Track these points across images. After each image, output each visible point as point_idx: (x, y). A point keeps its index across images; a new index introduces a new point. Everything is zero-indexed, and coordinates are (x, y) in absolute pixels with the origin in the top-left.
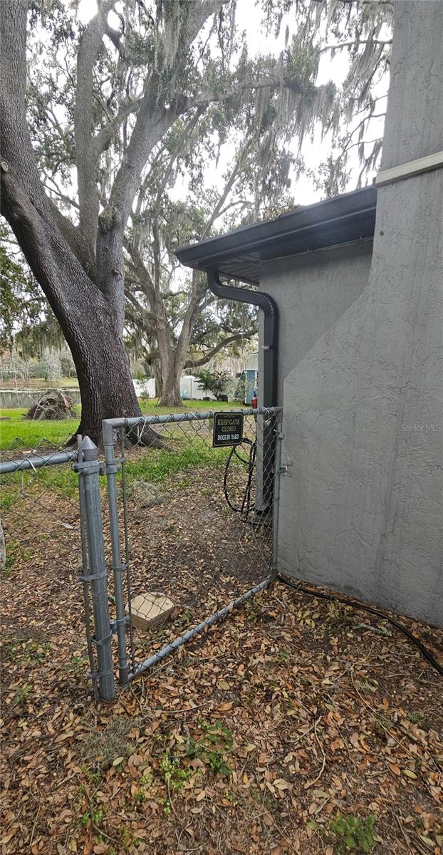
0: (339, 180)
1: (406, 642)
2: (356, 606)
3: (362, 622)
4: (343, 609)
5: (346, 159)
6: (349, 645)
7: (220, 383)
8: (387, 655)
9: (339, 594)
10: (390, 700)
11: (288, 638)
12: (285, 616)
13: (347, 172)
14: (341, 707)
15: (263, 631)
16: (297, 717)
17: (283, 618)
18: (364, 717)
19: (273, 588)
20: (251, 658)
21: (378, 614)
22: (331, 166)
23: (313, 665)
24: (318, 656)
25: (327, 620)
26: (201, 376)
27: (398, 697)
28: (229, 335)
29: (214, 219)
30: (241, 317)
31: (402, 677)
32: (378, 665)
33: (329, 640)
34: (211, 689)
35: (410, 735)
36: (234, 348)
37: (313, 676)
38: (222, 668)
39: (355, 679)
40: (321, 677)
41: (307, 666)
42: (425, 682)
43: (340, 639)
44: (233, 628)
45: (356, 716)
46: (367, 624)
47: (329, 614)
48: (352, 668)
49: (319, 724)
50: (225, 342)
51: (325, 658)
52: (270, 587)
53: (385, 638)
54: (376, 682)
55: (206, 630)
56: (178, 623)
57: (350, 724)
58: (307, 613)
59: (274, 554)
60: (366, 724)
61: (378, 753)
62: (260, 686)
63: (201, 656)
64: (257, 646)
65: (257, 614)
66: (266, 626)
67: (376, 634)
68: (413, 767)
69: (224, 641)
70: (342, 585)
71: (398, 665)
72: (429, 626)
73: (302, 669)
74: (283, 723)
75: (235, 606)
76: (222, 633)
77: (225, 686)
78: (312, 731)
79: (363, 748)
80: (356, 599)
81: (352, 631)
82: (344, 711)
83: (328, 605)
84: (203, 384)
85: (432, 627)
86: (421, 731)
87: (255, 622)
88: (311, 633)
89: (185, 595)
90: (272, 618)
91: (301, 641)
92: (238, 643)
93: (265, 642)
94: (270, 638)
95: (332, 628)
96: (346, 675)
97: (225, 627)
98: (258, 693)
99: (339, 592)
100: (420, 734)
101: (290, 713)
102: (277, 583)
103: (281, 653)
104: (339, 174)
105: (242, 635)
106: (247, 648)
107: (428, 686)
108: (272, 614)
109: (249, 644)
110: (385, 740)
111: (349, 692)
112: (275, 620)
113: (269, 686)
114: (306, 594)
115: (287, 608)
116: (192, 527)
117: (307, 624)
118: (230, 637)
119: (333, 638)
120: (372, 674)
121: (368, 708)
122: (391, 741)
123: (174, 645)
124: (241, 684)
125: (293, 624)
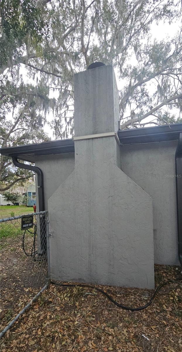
0: (59, 127)
1: (102, 295)
2: (83, 286)
3: (86, 292)
4: (79, 289)
5: (61, 121)
6: (83, 304)
7: (15, 197)
8: (97, 303)
9: (77, 283)
10: (100, 321)
11: (58, 308)
12: (56, 299)
13: (62, 125)
14: (83, 332)
15: (48, 309)
16: (66, 344)
17: (55, 300)
18: (92, 332)
19: (49, 288)
20: (43, 324)
21: (92, 287)
22: (56, 122)
23: (70, 317)
24: (71, 313)
25: (73, 295)
26: (5, 195)
27: (103, 319)
28: (19, 178)
29: (11, 133)
30: (24, 170)
31: (103, 310)
32: (94, 308)
33: (75, 304)
34: (26, 347)
35: (109, 333)
36: (21, 183)
37: (71, 322)
38: (30, 334)
39: (87, 317)
40: (74, 322)
41: (67, 319)
42: (110, 309)
43: (79, 302)
44: (33, 313)
45: (89, 333)
46: (88, 292)
47: (74, 292)
48: (85, 313)
49: (76, 343)
50: (17, 180)
51: (75, 312)
52: (48, 288)
53: (95, 296)
54: (94, 316)
55: (20, 318)
56: (5, 319)
57: (87, 338)
58: (65, 295)
59: (49, 272)
60: (93, 335)
61: (99, 345)
62: (49, 336)
63: (19, 332)
64: (45, 318)
65: (44, 302)
66: (49, 306)
67: (92, 295)
68: (111, 346)
69: (30, 320)
70: (77, 278)
71: (101, 306)
72: (109, 286)
73: (66, 321)
74: (61, 349)
75: (33, 302)
76: (28, 317)
77: (32, 343)
78: (73, 348)
79: (93, 346)
80: (83, 283)
81: (83, 297)
82: (85, 333)
83: (73, 289)
84: (6, 198)
85: (110, 286)
86: (112, 329)
87: (43, 306)
88: (68, 304)
89: (7, 303)
90: (51, 302)
91: (64, 309)
92: (36, 319)
93: (49, 314)
94: (51, 311)
95: (76, 298)
96: (83, 317)
97: (29, 313)
98: (49, 340)
99: (76, 282)
100: (112, 331)
101: (64, 343)
102: (51, 285)
103: (56, 317)
104: (59, 125)
105: (38, 314)
106: (41, 320)
107: (111, 310)
108: (50, 300)
109: (41, 318)
110: (100, 339)
111: (85, 324)
112: (52, 302)
113: (53, 334)
114: (63, 286)
115: (56, 295)
116: (7, 268)
117: (66, 300)
118: (33, 317)
119: (76, 303)
120: (92, 313)
121: (93, 328)
122: (103, 338)
123: (4, 331)
124: (40, 338)
125: (60, 302)
